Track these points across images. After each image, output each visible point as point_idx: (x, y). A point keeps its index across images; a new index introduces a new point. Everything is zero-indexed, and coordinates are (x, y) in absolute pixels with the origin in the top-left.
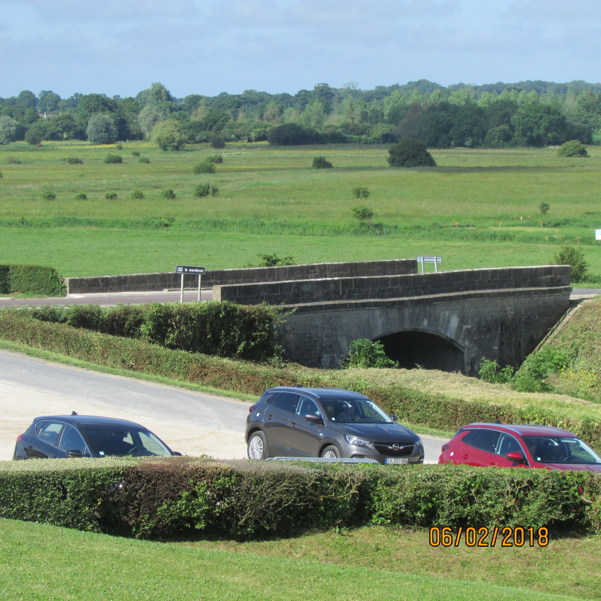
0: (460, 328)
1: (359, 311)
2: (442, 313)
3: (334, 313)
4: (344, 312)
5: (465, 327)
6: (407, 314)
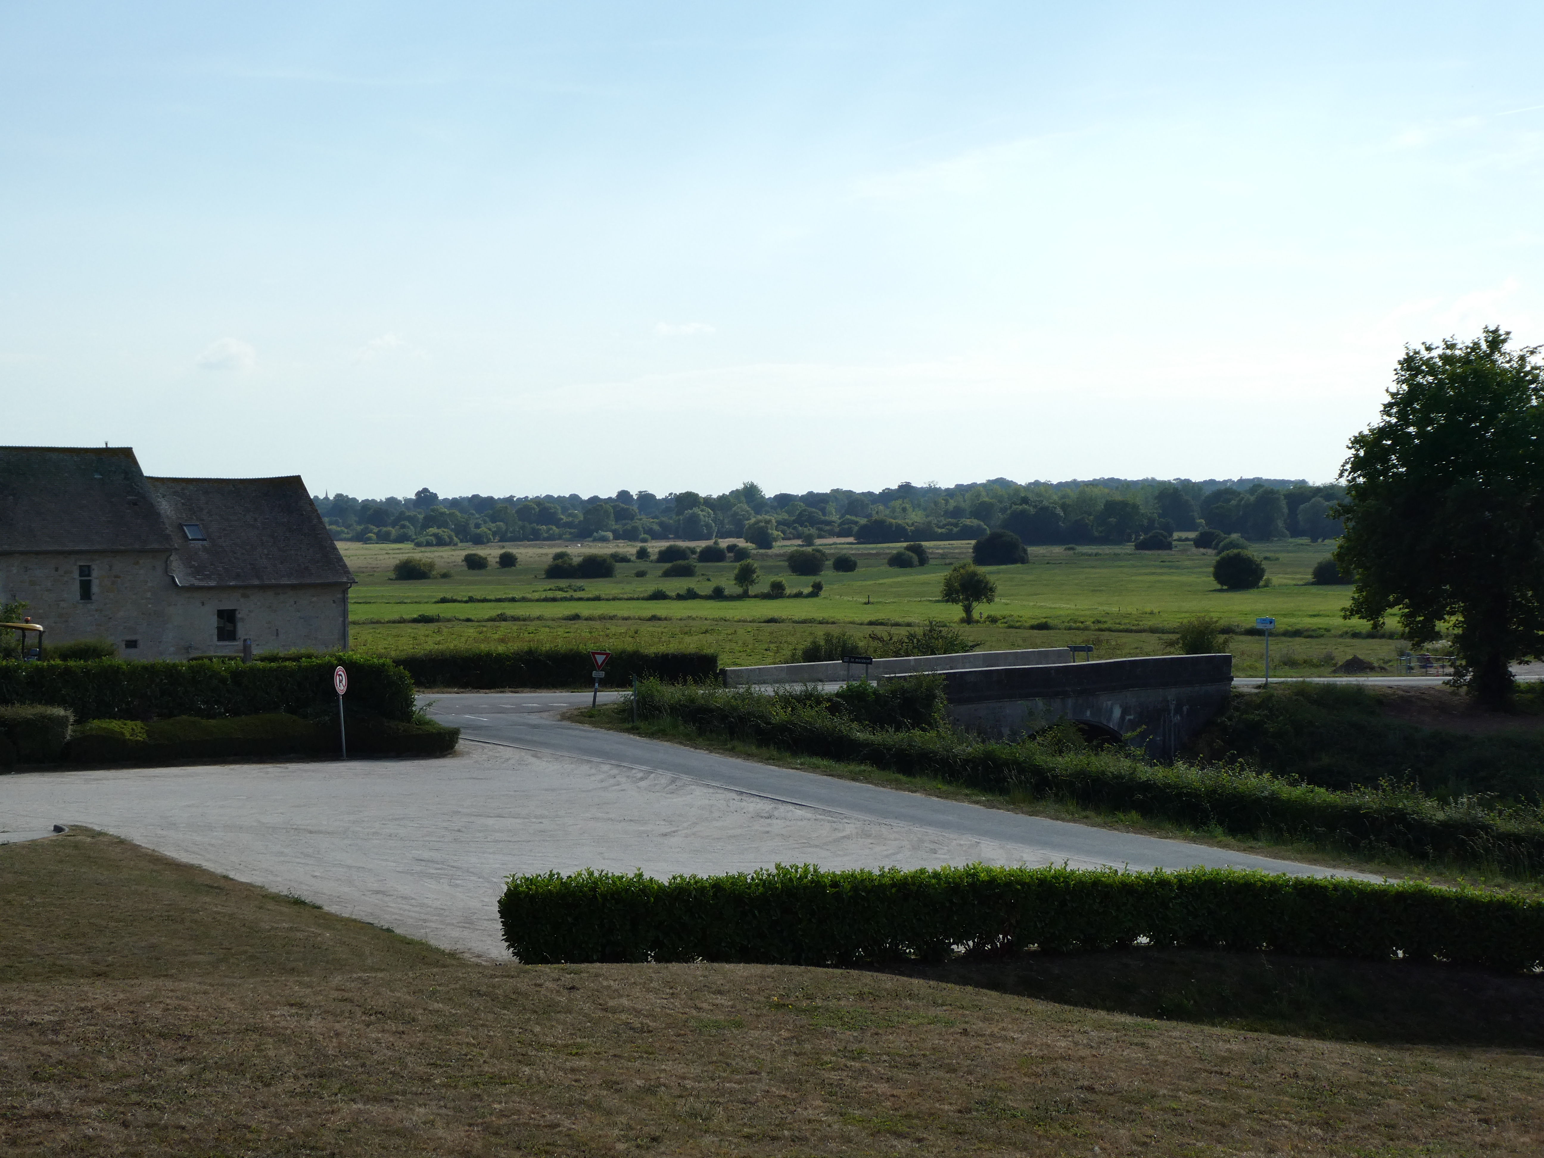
0: (1122, 717)
2: (1105, 703)
5: (1128, 718)
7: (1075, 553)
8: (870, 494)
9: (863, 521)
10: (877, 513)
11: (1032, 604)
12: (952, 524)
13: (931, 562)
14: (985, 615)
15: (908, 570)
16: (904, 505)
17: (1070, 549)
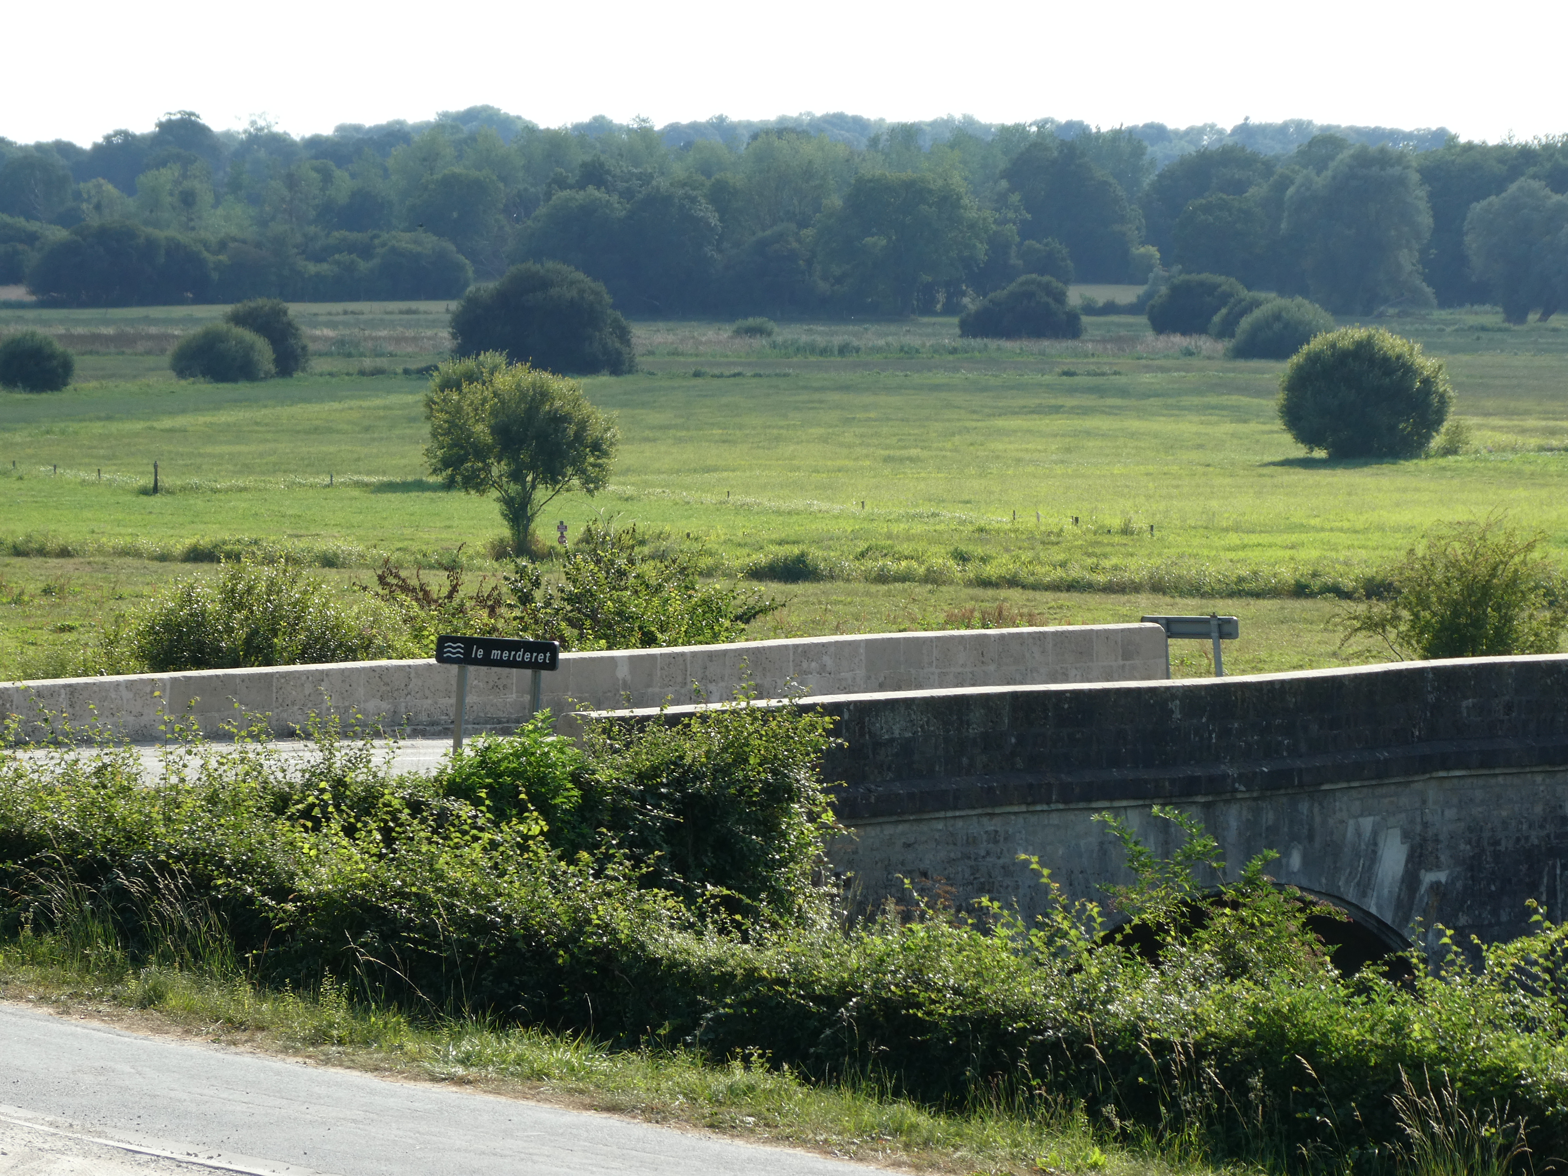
0: (1410, 879)
1: (1071, 817)
2: (1351, 822)
3: (985, 820)
4: (1021, 820)
5: (1428, 878)
6: (1233, 824)
7: (774, 346)
8: (64, 149)
9: (58, 234)
10: (98, 207)
11: (710, 498)
12: (351, 248)
13: (318, 365)
14: (575, 533)
15: (243, 388)
16: (187, 184)
17: (752, 331)
